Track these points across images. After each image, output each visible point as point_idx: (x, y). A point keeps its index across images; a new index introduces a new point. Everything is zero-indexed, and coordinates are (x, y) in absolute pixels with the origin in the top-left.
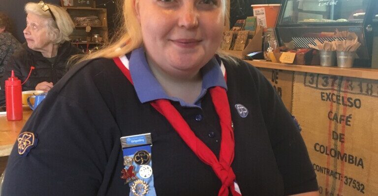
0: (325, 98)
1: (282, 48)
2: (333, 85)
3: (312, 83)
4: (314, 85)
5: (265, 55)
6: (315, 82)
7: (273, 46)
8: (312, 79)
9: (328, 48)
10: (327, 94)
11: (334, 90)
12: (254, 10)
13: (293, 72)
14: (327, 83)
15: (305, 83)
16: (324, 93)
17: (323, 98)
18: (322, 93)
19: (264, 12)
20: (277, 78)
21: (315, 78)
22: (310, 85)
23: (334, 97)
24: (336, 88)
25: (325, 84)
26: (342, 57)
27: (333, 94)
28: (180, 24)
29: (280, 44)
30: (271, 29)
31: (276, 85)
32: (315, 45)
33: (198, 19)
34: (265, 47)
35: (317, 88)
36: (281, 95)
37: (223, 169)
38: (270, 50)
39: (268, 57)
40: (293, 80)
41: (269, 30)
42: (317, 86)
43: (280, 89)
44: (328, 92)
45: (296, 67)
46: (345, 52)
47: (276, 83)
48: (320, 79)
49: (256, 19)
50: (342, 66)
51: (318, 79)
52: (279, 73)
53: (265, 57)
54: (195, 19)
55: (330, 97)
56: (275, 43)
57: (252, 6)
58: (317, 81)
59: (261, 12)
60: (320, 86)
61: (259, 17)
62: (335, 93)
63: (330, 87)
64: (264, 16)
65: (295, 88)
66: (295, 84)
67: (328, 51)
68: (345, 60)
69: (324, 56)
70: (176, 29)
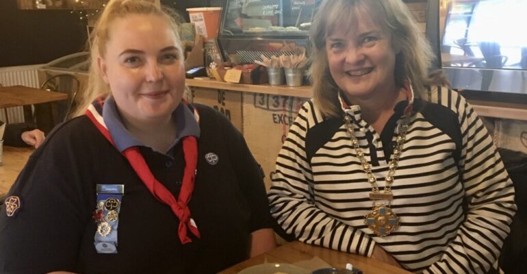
0: (278, 120)
1: (226, 63)
2: (284, 106)
3: (262, 104)
4: (265, 106)
5: (208, 71)
6: (266, 102)
7: (216, 61)
8: (263, 99)
9: (275, 64)
10: (278, 115)
11: (285, 111)
12: (191, 15)
13: (242, 93)
14: (278, 103)
15: (255, 104)
16: (275, 115)
17: (276, 120)
18: (274, 115)
19: (203, 18)
20: (224, 99)
21: (266, 98)
22: (260, 105)
23: (287, 120)
24: (287, 109)
25: (276, 104)
26: (290, 75)
27: (285, 116)
28: (148, 79)
29: (224, 59)
30: (213, 40)
31: (223, 107)
32: (262, 60)
33: (163, 73)
34: (207, 61)
35: (268, 109)
36: (230, 118)
37: (180, 208)
38: (213, 66)
39: (211, 74)
40: (242, 101)
41: (210, 41)
42: (268, 106)
43: (228, 112)
44: (280, 113)
45: (243, 87)
46: (293, 69)
47: (224, 104)
48: (271, 99)
49: (193, 26)
50: (291, 85)
51: (268, 99)
52: (226, 93)
53: (209, 74)
54: (160, 73)
55: (283, 118)
56: (219, 57)
57: (188, 10)
58: (268, 102)
59: (199, 18)
60: (271, 107)
61: (197, 24)
62: (287, 114)
63: (282, 108)
64: (203, 23)
65: (244, 109)
66: (245, 105)
67: (276, 68)
68: (294, 77)
69: (272, 73)
70: (144, 84)
